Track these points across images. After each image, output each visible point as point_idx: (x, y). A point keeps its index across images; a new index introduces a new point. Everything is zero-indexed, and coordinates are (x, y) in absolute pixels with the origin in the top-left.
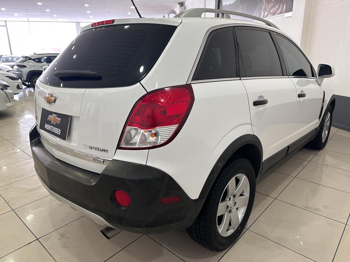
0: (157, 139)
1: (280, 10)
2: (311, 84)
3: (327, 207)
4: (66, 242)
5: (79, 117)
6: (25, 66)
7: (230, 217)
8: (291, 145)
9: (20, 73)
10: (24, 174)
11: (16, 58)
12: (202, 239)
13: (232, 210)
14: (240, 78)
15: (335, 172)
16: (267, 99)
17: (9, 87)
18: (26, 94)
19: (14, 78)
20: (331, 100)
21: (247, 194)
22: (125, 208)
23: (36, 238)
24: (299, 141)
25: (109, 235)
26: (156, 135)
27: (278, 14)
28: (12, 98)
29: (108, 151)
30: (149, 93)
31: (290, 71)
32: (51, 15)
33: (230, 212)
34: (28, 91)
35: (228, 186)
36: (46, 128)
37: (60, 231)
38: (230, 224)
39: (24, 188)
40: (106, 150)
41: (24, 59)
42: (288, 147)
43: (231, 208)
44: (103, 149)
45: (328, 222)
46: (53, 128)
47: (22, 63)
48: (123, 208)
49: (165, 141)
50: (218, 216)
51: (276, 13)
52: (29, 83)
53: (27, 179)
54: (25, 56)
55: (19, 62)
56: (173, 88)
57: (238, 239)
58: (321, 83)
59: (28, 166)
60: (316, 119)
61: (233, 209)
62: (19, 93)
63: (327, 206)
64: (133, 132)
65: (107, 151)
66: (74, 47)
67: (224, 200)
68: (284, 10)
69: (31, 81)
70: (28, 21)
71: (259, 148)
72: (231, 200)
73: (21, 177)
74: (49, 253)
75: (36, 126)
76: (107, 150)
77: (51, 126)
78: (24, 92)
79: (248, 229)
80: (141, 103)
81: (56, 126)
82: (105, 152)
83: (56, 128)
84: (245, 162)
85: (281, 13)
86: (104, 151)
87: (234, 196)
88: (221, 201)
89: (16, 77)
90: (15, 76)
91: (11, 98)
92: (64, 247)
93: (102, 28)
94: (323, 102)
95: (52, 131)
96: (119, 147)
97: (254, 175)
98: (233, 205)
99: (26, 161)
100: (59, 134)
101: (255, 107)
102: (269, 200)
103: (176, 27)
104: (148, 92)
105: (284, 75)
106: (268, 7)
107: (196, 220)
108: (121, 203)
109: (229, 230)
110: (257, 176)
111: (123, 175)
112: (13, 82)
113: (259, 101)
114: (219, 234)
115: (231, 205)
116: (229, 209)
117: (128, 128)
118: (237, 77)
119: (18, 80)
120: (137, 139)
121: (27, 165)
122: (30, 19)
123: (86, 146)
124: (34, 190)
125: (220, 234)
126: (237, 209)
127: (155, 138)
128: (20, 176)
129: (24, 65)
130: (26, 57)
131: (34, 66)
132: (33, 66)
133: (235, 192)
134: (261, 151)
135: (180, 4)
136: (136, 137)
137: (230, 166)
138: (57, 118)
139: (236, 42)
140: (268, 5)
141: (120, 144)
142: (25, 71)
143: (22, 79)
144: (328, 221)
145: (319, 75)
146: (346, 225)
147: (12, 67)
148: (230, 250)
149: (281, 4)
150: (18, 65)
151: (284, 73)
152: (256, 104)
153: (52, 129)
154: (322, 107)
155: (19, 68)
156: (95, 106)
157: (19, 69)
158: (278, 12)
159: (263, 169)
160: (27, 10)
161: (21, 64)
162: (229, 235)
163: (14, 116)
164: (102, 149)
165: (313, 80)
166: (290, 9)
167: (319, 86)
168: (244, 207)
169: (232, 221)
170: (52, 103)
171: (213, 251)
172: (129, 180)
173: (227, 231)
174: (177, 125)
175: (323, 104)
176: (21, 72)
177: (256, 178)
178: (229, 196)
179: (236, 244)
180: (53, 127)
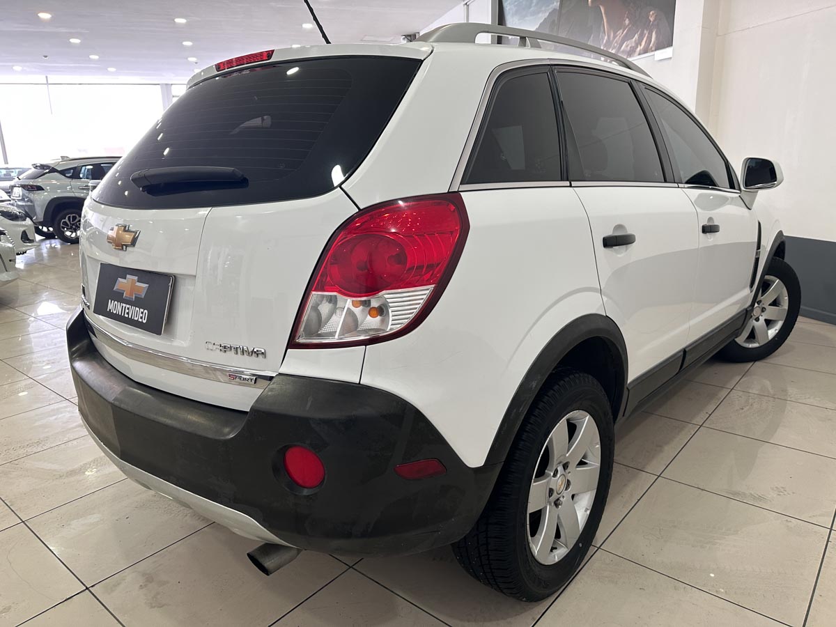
0: (384, 322)
1: (643, 43)
2: (728, 204)
3: (782, 490)
4: (158, 594)
5: (195, 276)
6: (40, 188)
7: (558, 517)
8: (690, 348)
9: (29, 203)
10: (47, 437)
11: (17, 170)
12: (493, 570)
13: (561, 499)
14: (571, 183)
15: (793, 410)
16: (633, 233)
17: (4, 234)
18: (42, 254)
19: (16, 214)
20: (777, 244)
21: (595, 462)
22: (311, 490)
23: (84, 585)
24: (708, 338)
25: (268, 563)
26: (381, 311)
27: (639, 54)
28: (12, 261)
29: (268, 354)
30: (362, 212)
31: (682, 173)
32: (101, 68)
33: (557, 503)
34: (47, 248)
35: (551, 439)
36: (110, 310)
37: (142, 566)
38: (558, 535)
39: (50, 470)
40: (263, 353)
41: (39, 170)
42: (684, 351)
43: (559, 496)
44: (255, 350)
45: (788, 526)
46: (128, 309)
47: (33, 180)
48: (306, 492)
49: (403, 326)
50: (530, 514)
51: (635, 51)
52: (51, 229)
53: (56, 448)
54: (42, 163)
55: (26, 179)
56: (417, 200)
57: (577, 571)
58: (752, 204)
59: (56, 419)
60: (744, 288)
61: (563, 497)
62: (26, 252)
63: (782, 488)
64: (325, 308)
65: (264, 356)
66: (162, 134)
67: (541, 474)
68: (653, 45)
69: (56, 223)
70: (47, 84)
71: (620, 348)
72: (558, 476)
73: (41, 445)
74: (118, 620)
75: (82, 311)
76: (263, 351)
77: (124, 305)
78: (38, 248)
79: (599, 548)
80: (344, 237)
81: (137, 303)
82: (260, 356)
83: (137, 309)
84: (588, 383)
85: (645, 51)
86: (257, 354)
87: (565, 466)
88: (535, 477)
89: (19, 213)
90: (16, 210)
91: (10, 261)
92: (154, 605)
93: (244, 72)
94: (759, 247)
95: (126, 316)
96: (292, 344)
97: (610, 414)
98: (562, 487)
99: (52, 407)
100: (144, 322)
101: (608, 251)
102: (645, 480)
103: (421, 62)
104: (361, 208)
105: (668, 181)
106: (614, 37)
107: (478, 521)
108: (300, 481)
109: (556, 548)
110: (617, 418)
111: (306, 410)
112: (13, 225)
113: (616, 237)
114: (533, 556)
115: (558, 487)
116: (555, 496)
117: (315, 295)
118: (562, 180)
119: (25, 220)
120: (335, 325)
121: (54, 415)
122: (53, 78)
123: (211, 346)
124: (72, 473)
125: (535, 559)
126: (573, 496)
127: (379, 318)
128: (38, 443)
129: (38, 184)
130: (43, 167)
131: (63, 187)
132: (59, 187)
133: (567, 455)
134: (623, 357)
135: (409, 38)
136: (334, 318)
137: (554, 391)
138: (138, 284)
139: (558, 101)
140: (615, 33)
141: (295, 336)
142: (42, 199)
143: (35, 218)
144: (789, 524)
145: (747, 184)
146: (831, 529)
147: (9, 191)
148: (561, 596)
149: (645, 32)
150: (23, 187)
151: (667, 177)
152: (609, 242)
153: (127, 311)
154: (757, 260)
155: (26, 192)
156: (229, 255)
157: (27, 195)
158: (638, 49)
159: (630, 402)
160: (46, 57)
161: (31, 182)
162: (557, 560)
163: (16, 305)
164: (251, 349)
165: (733, 195)
166: (666, 42)
167: (747, 210)
168: (589, 492)
169: (562, 526)
170: (127, 246)
171: (521, 600)
172: (320, 420)
173: (551, 551)
174: (431, 287)
175: (758, 253)
176: (32, 202)
177: (614, 423)
178: (555, 463)
179: (572, 584)
180: (128, 306)
